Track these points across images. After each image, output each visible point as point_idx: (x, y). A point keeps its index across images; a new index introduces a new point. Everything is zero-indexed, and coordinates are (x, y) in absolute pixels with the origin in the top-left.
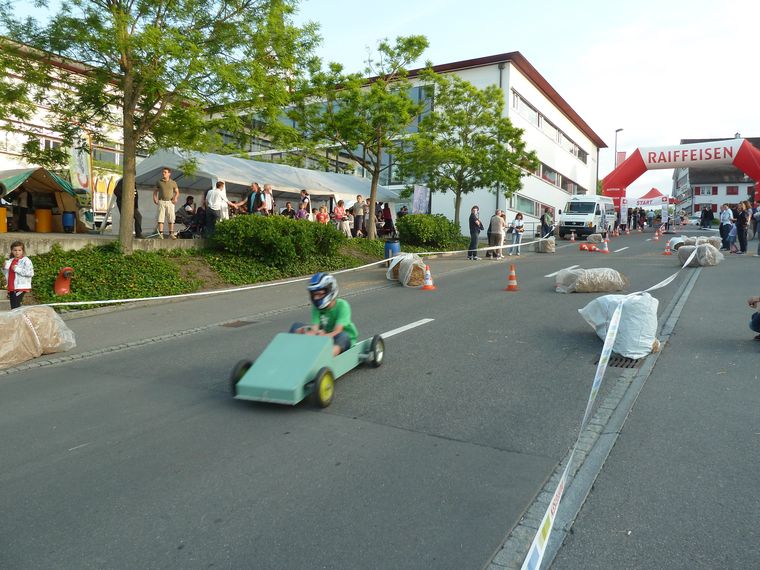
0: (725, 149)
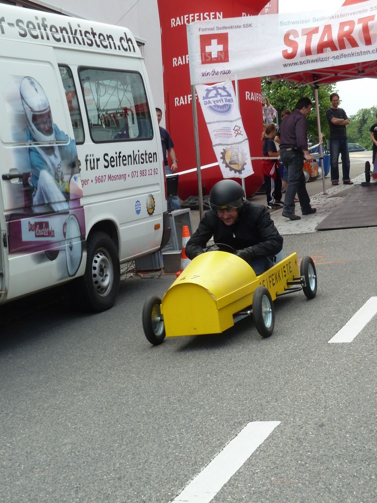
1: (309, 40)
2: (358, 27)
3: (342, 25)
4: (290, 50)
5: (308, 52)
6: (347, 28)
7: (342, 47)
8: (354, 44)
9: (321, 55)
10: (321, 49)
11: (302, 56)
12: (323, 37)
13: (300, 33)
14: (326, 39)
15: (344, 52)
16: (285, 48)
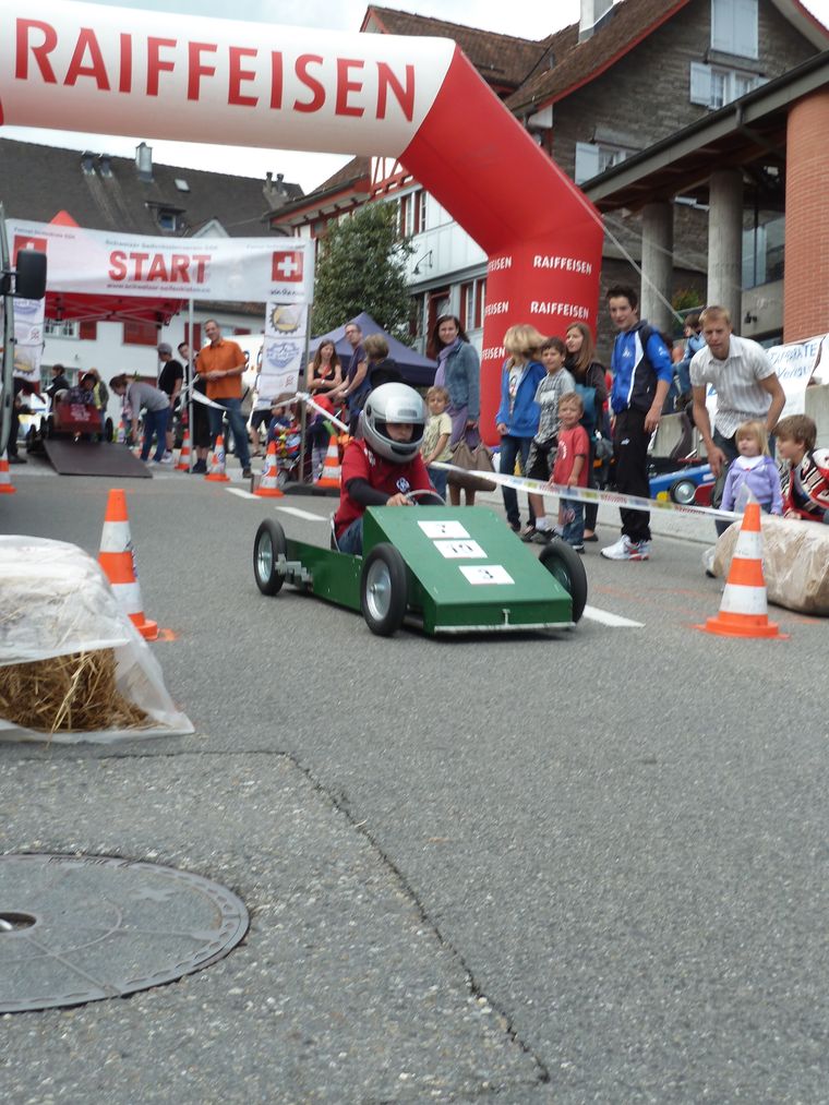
0: (385, 73)
1: (139, 265)
2: (194, 264)
3: (175, 257)
4: (118, 272)
5: (138, 277)
6: (181, 262)
7: (174, 279)
8: (186, 279)
9: (151, 284)
10: (151, 277)
11: (130, 279)
12: (154, 265)
13: (128, 256)
14: (158, 268)
15: (174, 284)
16: (112, 268)
